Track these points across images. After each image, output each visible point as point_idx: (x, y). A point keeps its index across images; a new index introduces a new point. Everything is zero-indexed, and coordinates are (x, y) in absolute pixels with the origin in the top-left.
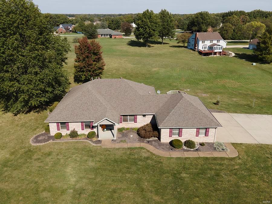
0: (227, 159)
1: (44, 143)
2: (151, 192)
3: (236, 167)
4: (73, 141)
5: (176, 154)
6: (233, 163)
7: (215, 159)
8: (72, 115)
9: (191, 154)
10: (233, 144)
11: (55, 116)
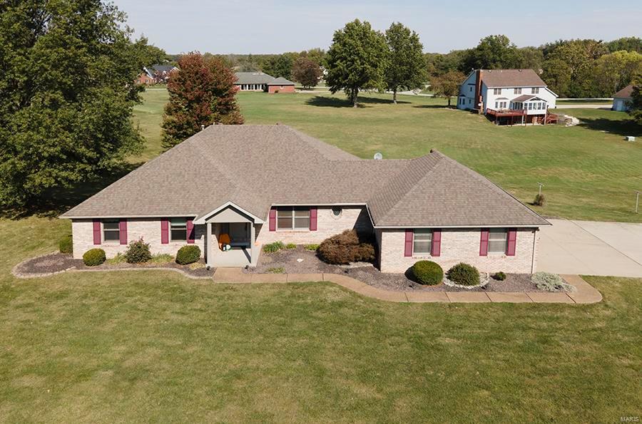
0: (570, 307)
1: (51, 274)
2: (347, 376)
3: (598, 325)
4: (135, 269)
5: (422, 296)
6: (588, 315)
7: (536, 307)
8: (138, 200)
9: (467, 296)
10: (587, 278)
11: (91, 204)
